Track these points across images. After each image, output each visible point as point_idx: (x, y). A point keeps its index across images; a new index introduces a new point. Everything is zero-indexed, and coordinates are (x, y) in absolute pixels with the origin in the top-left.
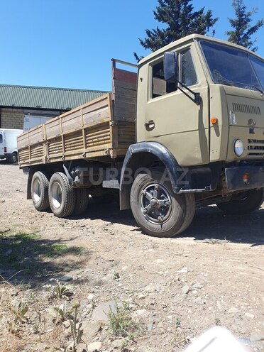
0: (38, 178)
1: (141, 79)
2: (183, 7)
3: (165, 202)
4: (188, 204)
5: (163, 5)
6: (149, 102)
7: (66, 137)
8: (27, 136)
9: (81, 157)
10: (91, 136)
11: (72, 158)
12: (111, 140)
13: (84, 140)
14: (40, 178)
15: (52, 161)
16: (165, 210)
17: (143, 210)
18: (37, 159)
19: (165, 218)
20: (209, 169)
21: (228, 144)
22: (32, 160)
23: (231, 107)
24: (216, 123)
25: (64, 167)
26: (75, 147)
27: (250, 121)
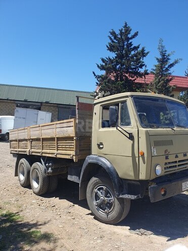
0: (23, 163)
1: (95, 114)
2: (126, 43)
3: (110, 200)
4: (125, 203)
5: (113, 42)
6: (100, 130)
7: (44, 140)
8: (17, 132)
9: (53, 156)
10: (61, 143)
11: (47, 155)
12: (74, 149)
13: (56, 144)
14: (25, 164)
15: (33, 154)
16: (110, 205)
17: (95, 203)
18: (23, 150)
19: (110, 211)
20: (139, 183)
21: (151, 168)
22: (20, 150)
23: (153, 144)
24: (143, 155)
25: (42, 160)
26: (50, 148)
27: (166, 151)
